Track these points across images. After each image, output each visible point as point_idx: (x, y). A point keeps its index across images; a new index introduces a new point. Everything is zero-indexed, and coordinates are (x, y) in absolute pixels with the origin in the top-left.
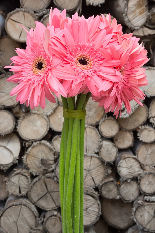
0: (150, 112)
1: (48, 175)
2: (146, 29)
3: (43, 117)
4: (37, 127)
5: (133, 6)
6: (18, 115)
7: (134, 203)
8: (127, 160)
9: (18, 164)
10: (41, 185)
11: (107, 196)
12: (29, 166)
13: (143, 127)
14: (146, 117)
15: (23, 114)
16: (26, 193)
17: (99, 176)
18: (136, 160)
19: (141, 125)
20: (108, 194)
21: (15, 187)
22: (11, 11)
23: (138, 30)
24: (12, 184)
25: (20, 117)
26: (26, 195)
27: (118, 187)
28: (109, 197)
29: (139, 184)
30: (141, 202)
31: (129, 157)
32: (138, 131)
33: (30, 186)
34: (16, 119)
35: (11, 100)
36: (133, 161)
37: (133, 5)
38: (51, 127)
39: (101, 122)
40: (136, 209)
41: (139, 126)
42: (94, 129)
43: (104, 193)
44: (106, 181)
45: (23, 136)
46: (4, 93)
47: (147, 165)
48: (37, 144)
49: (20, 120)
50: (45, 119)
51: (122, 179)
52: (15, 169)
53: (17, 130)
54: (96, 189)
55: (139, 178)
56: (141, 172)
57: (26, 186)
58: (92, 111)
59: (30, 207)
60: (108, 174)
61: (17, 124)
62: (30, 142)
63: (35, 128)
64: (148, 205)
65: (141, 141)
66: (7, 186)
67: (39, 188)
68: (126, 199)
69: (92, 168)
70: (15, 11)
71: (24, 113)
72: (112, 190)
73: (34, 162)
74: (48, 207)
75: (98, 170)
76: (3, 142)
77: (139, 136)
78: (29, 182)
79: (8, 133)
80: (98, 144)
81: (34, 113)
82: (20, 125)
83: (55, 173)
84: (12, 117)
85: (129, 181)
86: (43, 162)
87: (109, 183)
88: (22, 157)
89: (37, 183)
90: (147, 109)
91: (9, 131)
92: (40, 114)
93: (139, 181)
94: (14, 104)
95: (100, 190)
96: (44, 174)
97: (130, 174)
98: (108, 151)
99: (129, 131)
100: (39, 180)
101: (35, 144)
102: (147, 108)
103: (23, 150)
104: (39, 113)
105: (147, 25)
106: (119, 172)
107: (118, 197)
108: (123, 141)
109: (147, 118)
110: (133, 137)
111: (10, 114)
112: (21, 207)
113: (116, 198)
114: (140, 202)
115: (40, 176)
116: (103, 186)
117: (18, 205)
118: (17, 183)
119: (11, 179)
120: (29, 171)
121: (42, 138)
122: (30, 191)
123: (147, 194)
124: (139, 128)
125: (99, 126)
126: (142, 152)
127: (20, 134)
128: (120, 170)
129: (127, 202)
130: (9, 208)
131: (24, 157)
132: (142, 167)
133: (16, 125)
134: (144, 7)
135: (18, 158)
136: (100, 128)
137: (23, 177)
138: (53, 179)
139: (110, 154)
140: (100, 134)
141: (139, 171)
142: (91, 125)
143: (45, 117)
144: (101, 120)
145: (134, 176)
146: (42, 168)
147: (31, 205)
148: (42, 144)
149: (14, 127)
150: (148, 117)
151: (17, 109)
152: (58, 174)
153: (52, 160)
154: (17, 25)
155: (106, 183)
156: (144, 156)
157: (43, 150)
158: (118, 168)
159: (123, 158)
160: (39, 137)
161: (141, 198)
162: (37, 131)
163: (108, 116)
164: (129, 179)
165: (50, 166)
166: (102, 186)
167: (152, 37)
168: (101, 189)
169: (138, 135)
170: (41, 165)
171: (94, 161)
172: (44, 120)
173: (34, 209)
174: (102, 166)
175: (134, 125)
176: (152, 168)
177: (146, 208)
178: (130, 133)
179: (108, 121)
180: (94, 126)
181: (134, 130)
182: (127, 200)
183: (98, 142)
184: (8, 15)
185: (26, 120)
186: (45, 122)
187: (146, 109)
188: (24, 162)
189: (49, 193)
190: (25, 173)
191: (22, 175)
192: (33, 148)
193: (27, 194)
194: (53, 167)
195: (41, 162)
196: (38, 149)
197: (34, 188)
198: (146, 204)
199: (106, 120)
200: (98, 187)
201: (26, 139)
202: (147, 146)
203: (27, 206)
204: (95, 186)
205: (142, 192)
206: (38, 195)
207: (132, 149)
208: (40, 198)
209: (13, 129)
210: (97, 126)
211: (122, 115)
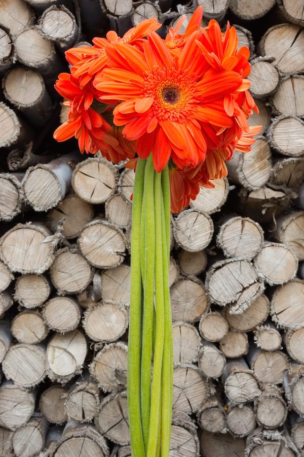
0: (272, 307)
1: (124, 394)
2: (268, 190)
3: (120, 309)
4: (111, 323)
5: (251, 159)
6: (85, 305)
7: (248, 439)
8: (238, 375)
9: (82, 375)
10: (114, 407)
11: (209, 429)
12: (98, 378)
13: (262, 327)
14: (267, 313)
15: (92, 304)
16: (92, 418)
17: (197, 398)
18: (252, 375)
19: (260, 325)
20: (211, 425)
21: (76, 409)
22: (81, 161)
23: (257, 191)
24: (73, 404)
25: (87, 308)
26: (91, 422)
27: (225, 414)
28: (212, 429)
29: (256, 412)
30: (259, 440)
31: (242, 372)
32: (255, 333)
33: (98, 408)
34: (83, 309)
35: (76, 284)
36: (248, 377)
37: (251, 157)
39: (202, 319)
40: (251, 451)
41: (257, 326)
42: (192, 329)
43: (204, 423)
44: (208, 405)
45: (91, 335)
46: (67, 273)
47: (266, 383)
48: (111, 347)
49: (87, 312)
50: (123, 311)
51: (231, 404)
52: (77, 383)
53: (83, 326)
54: (193, 416)
55: (255, 403)
56: (259, 393)
57: (93, 409)
58: (190, 302)
59: (96, 441)
60: (210, 394)
61: (83, 317)
62: (101, 343)
63: (108, 325)
64: (268, 444)
65: (260, 348)
66: (66, 408)
67: (111, 413)
68: (235, 433)
69: (188, 386)
70: (86, 161)
71: (93, 302)
72: (216, 419)
73: (106, 374)
74: (123, 440)
75: (196, 389)
76: (63, 342)
77: (256, 341)
78: (97, 403)
79: (70, 330)
80: (197, 350)
82: (87, 319)
84: (76, 307)
85: (241, 406)
86: (118, 374)
87: (212, 409)
88: (89, 365)
89: (108, 405)
90: (269, 302)
91: (71, 328)
92: (115, 305)
93: (255, 408)
94: (80, 290)
95: (198, 419)
96: (119, 392)
97: (243, 396)
98: (211, 361)
99: (242, 333)
100: (111, 400)
101: (107, 347)
102: (268, 300)
103: (90, 356)
104: (114, 302)
105: (269, 185)
107: (225, 431)
108: (234, 347)
109: (268, 315)
110: (247, 342)
111: (74, 303)
112: (84, 440)
113: (222, 432)
114: (256, 440)
115: (113, 394)
116: (204, 413)
117: (79, 437)
118: (79, 403)
119: (71, 397)
120: (97, 386)
121: (117, 338)
122: (98, 416)
123: (267, 428)
124: (256, 329)
125: (200, 324)
126: (260, 362)
127: (86, 332)
128: (228, 391)
129: (238, 436)
130: (66, 440)
131: (92, 366)
132: (260, 386)
133: (82, 319)
134: (266, 160)
135: (82, 367)
136: (201, 327)
137: (89, 395)
139: (215, 365)
140: (200, 336)
141: (256, 392)
142: (188, 322)
143: (123, 309)
144: (203, 316)
145: (249, 399)
146: (116, 383)
147: (99, 437)
148: (117, 347)
149: (78, 322)
150: (270, 313)
151: (83, 297)
154: (90, 181)
155: (207, 409)
156: (263, 369)
157: (118, 357)
158: (225, 387)
159: (233, 373)
160: (114, 337)
161: (258, 432)
162: (111, 328)
163: (213, 310)
164: (241, 403)
166: (202, 413)
167: (276, 202)
168: (200, 417)
169: (255, 338)
170: (115, 378)
171: (190, 374)
172: (121, 313)
173: (103, 444)
174: (202, 383)
175: (249, 324)
176: (274, 388)
177: (266, 449)
178: (244, 335)
179: (213, 318)
180: (192, 324)
181: (250, 331)
182: (237, 434)
183: (198, 347)
184: (77, 166)
185: (95, 312)
186: (123, 316)
187: (267, 302)
188: (92, 373)
189: (125, 420)
190: (92, 388)
191: (88, 392)
192: (104, 352)
193: (93, 420)
195: (114, 373)
196: (111, 354)
197: (104, 411)
198: (265, 443)
199: (209, 315)
200: (196, 414)
201: (96, 340)
202: (267, 355)
203: (92, 439)
204: (192, 412)
205: (260, 424)
206: (109, 423)
207: (246, 359)
208: (111, 426)
209: (77, 324)
210: (196, 324)
211: (233, 311)
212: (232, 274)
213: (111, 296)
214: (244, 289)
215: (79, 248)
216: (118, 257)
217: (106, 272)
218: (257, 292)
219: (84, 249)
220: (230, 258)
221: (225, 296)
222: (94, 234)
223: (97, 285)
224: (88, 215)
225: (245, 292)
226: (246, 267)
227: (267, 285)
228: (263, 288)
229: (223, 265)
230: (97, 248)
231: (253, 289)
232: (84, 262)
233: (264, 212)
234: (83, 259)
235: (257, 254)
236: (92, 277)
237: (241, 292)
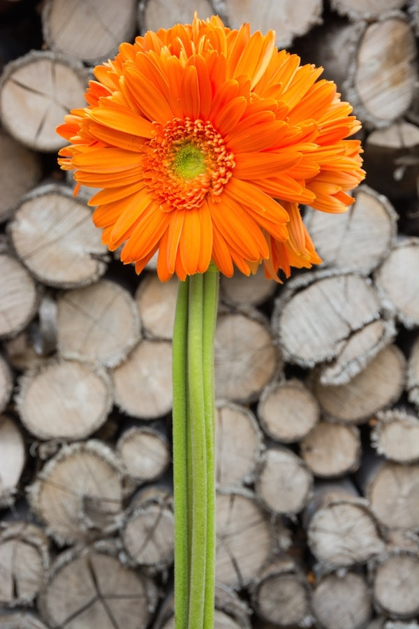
0: (410, 373)
1: (100, 546)
2: (407, 128)
3: (95, 371)
4: (76, 401)
5: (372, 61)
6: (20, 364)
8: (337, 509)
9: (13, 509)
10: (79, 574)
11: (275, 617)
12: (45, 516)
13: (389, 414)
14: (400, 385)
15: (36, 362)
16: (33, 596)
17: (254, 555)
18: (366, 511)
19: (385, 409)
20: (279, 609)
21: (1, 578)
22: (15, 58)
23: (384, 129)
25: (27, 368)
26: (31, 605)
27: (309, 589)
28: (281, 618)
29: (370, 585)
31: (344, 503)
32: (375, 425)
33: (47, 575)
34: (17, 373)
35: (4, 319)
36: (356, 513)
37: (374, 57)
38: (118, 402)
39: (264, 394)
41: (378, 410)
42: (245, 414)
43: (266, 605)
44: (274, 569)
45: (33, 427)
47: (396, 529)
48: (75, 451)
49: (25, 379)
51: (322, 568)
52: (3, 524)
53: (17, 408)
54: (244, 594)
55: (371, 566)
56: (379, 547)
57: (34, 577)
58: (240, 360)
60: (279, 549)
61: (16, 389)
62: (53, 443)
63: (69, 405)
65: (382, 457)
67: (72, 584)
69: (233, 531)
70: (27, 58)
71: (39, 357)
72: (290, 598)
73: (62, 506)
75: (251, 537)
77: (375, 442)
78: (43, 563)
80: (254, 458)
81: (70, 360)
82: (26, 393)
83: (122, 540)
84: (2, 367)
85: (341, 573)
86: (88, 504)
87: (282, 578)
88: (28, 489)
89: (68, 570)
90: (404, 363)
92: (85, 363)
93: (371, 576)
94: (12, 332)
95: (254, 598)
96: (89, 542)
97: (346, 553)
98: (282, 480)
99: (348, 425)
100: (75, 558)
101: (67, 450)
102: (401, 356)
103: (32, 469)
104: (83, 358)
105: (413, 117)
106: (315, 544)
107: (307, 621)
108: (330, 454)
109: (401, 389)
110: (359, 444)
113: (301, 625)
115: (78, 548)
116: (264, 585)
118: (7, 564)
120: (44, 532)
121: (89, 432)
122: (45, 592)
123: (395, 617)
124: (376, 418)
125: (260, 405)
126: (383, 486)
127: (24, 420)
128: (315, 541)
131: (33, 489)
132: (381, 532)
133: (14, 393)
134: (405, 65)
135: (14, 491)
136: (263, 412)
137: (28, 548)
138: (116, 557)
139: (290, 489)
140: (261, 428)
141: (373, 545)
142: (237, 402)
143: (102, 372)
144: (267, 389)
145: (358, 559)
146: (86, 524)
148: (89, 451)
149: (7, 398)
150: (406, 385)
151: (18, 346)
152: (131, 543)
153: (115, 501)
154: (34, 101)
155: (272, 578)
156: (389, 501)
157: (90, 471)
158: (310, 533)
159: (326, 505)
160: (82, 430)
162: (76, 413)
163: (288, 377)
164: (342, 566)
165: (109, 518)
166: (261, 584)
168: (257, 594)
169: (374, 436)
170: (81, 515)
171: (239, 508)
172: (96, 381)
174: (263, 525)
175: (362, 408)
176: (411, 539)
178: (351, 432)
179: (288, 393)
180: (244, 406)
181: (363, 421)
183: (254, 451)
184: (7, 69)
185: (44, 379)
186: (101, 388)
187: (400, 361)
188: (33, 504)
189: (102, 601)
190: (34, 535)
191: (25, 541)
192: (60, 461)
193: (35, 601)
194: (119, 520)
195: (81, 505)
196: (76, 465)
197: (60, 582)
199: (281, 387)
200: (248, 589)
201: (43, 436)
202: (399, 472)
204: (240, 584)
205: (378, 610)
206: (68, 605)
207: (356, 479)
208: (73, 612)
209: (4, 403)
210: (253, 406)
211: (330, 377)
212: (327, 300)
213: (77, 345)
214: (353, 333)
215: (10, 243)
216: (93, 264)
217: (67, 296)
218: (380, 339)
219: (21, 246)
220: (325, 268)
221: (313, 347)
222: (44, 214)
223: (49, 322)
224: (29, 175)
225: (355, 339)
226: (358, 288)
227: (399, 325)
228: (392, 331)
229: (310, 284)
230: (50, 244)
231: (371, 334)
232: (21, 274)
233: (398, 175)
234: (16, 265)
235: (382, 261)
236: (38, 304)
237: (348, 339)
